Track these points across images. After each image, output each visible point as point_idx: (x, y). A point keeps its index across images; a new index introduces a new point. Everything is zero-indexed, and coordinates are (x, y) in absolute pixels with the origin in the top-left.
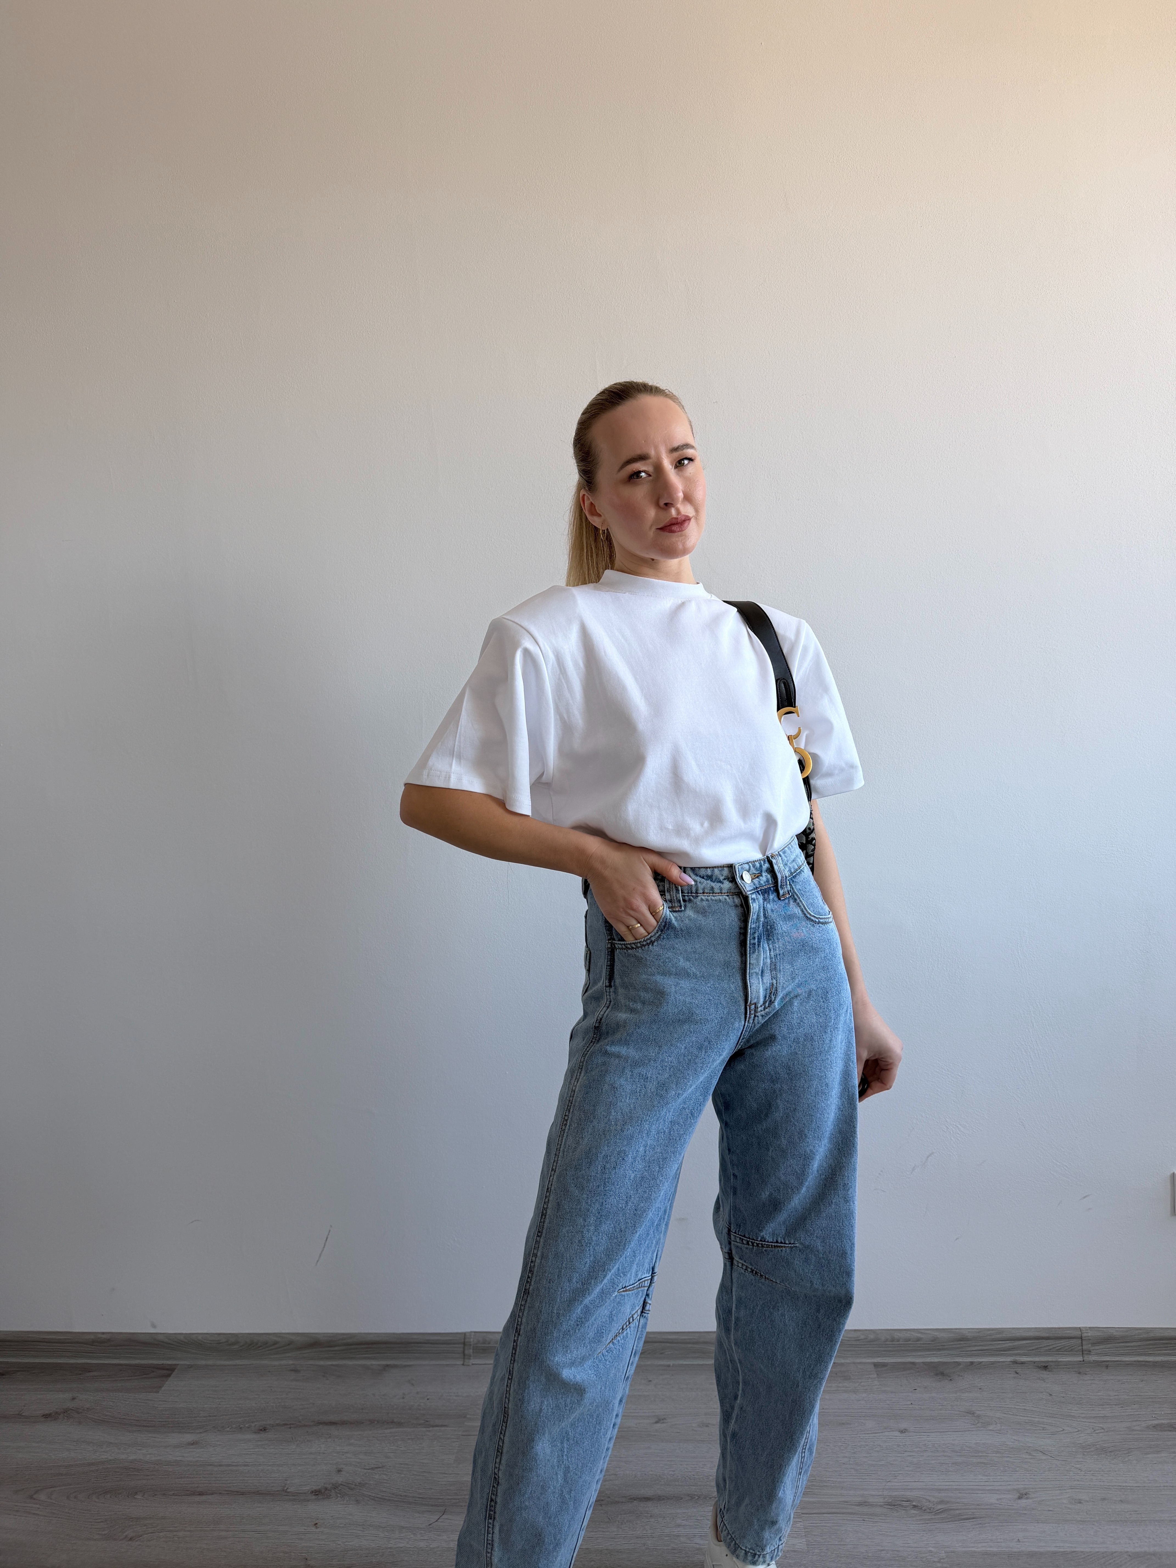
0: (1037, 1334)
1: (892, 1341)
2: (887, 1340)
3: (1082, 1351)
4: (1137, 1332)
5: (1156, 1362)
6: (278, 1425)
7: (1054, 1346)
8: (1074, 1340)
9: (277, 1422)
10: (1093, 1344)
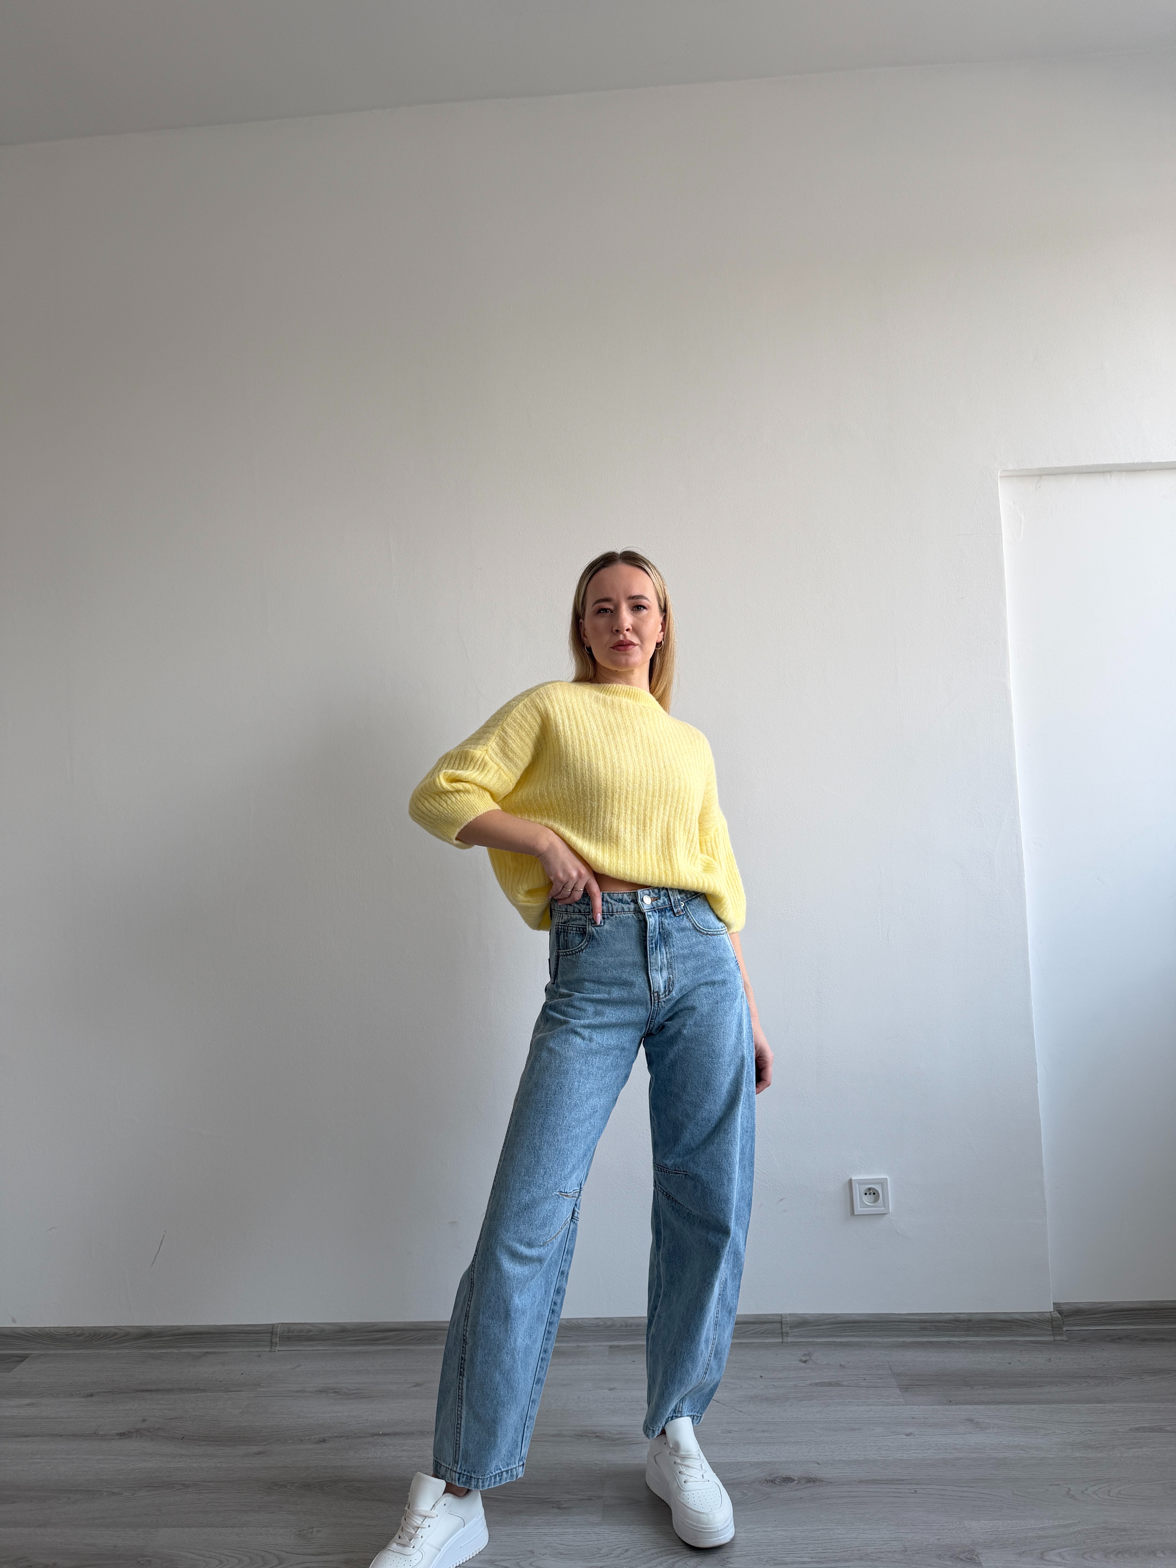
0: (745, 1319)
1: (626, 1326)
2: (621, 1326)
3: (782, 1334)
4: (827, 1317)
5: (841, 1342)
6: (103, 1392)
7: (759, 1329)
8: (776, 1325)
9: (103, 1390)
10: (791, 1328)
